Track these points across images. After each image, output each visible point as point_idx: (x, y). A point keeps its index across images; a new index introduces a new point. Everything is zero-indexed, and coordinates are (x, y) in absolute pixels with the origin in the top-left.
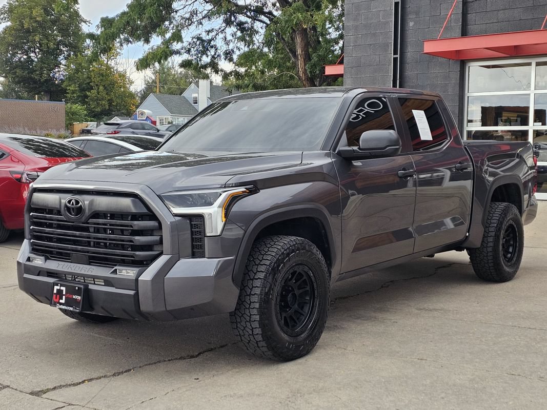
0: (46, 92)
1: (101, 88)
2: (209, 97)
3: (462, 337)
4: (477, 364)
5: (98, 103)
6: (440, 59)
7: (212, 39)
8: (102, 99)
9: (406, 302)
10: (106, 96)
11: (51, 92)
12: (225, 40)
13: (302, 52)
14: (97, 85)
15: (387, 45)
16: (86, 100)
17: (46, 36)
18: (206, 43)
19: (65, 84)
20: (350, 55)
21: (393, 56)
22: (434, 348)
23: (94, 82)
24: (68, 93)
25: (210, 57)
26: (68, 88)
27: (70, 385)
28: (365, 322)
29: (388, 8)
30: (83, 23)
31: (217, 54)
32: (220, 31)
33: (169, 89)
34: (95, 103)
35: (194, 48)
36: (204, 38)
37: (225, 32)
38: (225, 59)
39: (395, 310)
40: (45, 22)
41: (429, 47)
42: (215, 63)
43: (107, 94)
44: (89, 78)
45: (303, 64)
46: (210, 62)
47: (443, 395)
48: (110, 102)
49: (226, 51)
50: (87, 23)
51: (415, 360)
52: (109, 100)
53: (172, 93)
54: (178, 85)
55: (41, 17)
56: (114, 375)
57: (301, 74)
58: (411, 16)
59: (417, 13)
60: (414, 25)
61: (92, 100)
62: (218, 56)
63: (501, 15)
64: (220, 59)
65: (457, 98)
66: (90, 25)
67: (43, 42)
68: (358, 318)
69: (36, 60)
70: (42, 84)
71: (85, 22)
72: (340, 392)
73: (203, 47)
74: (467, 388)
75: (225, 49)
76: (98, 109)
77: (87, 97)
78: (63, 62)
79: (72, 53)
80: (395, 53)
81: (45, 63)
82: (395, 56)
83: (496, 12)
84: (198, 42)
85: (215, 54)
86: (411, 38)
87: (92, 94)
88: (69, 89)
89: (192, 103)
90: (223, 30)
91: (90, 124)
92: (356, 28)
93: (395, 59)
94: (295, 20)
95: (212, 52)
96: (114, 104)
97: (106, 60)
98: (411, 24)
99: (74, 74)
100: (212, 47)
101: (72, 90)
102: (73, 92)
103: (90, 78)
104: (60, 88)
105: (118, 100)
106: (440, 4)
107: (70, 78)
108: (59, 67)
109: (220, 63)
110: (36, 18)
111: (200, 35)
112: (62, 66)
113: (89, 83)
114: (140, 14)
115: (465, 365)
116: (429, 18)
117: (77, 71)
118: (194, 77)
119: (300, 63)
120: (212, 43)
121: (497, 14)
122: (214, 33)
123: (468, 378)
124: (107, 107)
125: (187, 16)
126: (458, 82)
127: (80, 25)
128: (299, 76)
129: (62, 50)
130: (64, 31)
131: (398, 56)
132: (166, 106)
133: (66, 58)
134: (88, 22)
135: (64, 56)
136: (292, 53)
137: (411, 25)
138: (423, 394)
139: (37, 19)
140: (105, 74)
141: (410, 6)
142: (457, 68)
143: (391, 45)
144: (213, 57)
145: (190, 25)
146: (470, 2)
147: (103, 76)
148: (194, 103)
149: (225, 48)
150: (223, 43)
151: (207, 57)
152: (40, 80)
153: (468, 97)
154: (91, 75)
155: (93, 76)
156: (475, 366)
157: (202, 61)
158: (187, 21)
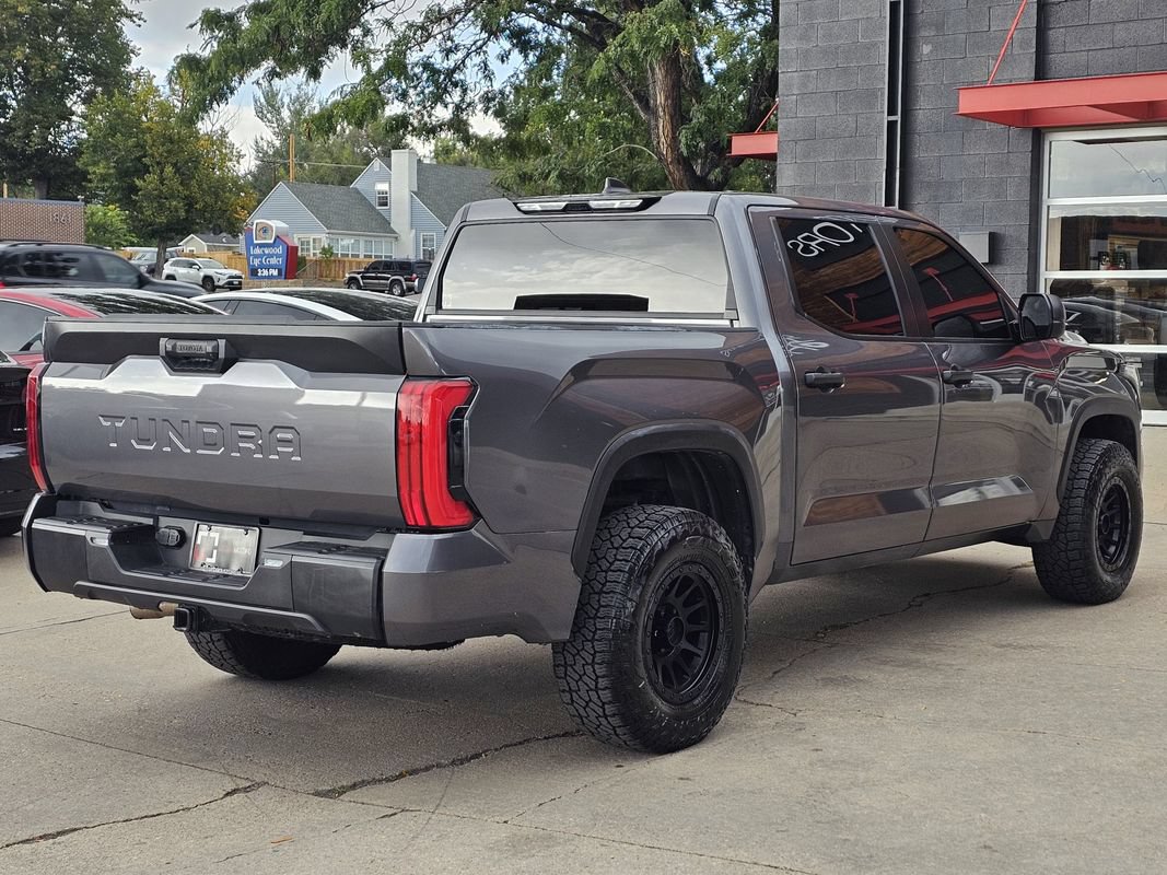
0: (37, 178)
1: (169, 169)
2: (416, 190)
3: (1102, 694)
4: (1143, 739)
5: (161, 206)
6: (989, 126)
7: (457, 68)
8: (172, 196)
9: (969, 633)
10: (181, 188)
11: (50, 179)
12: (486, 69)
13: (666, 100)
14: (158, 163)
15: (872, 94)
16: (134, 197)
17: (39, 49)
18: (442, 77)
19: (85, 158)
20: (790, 115)
21: (886, 118)
22: (1053, 713)
23: (152, 156)
24: (90, 181)
25: (451, 106)
26: (91, 169)
27: (380, 781)
28: (903, 670)
29: (876, 15)
30: (124, 20)
31: (468, 100)
32: (474, 48)
33: (315, 170)
34: (155, 205)
35: (415, 87)
36: (437, 66)
37: (485, 52)
38: (486, 113)
39: (953, 649)
40: (38, 16)
41: (970, 102)
42: (462, 121)
43: (181, 183)
44: (140, 146)
45: (669, 127)
46: (451, 120)
47: (1095, 788)
48: (190, 203)
49: (486, 93)
50: (134, 18)
51: (1023, 734)
52: (186, 197)
53: (322, 181)
54: (336, 160)
55: (29, 5)
56: (453, 763)
57: (664, 149)
58: (923, 33)
59: (940, 26)
60: (931, 52)
61: (147, 197)
62: (469, 105)
63: (1120, 33)
64: (473, 112)
65: (1026, 210)
66: (141, 22)
67: (33, 62)
68: (885, 663)
69: (14, 103)
70: (29, 159)
71: (130, 16)
72: (902, 785)
73: (437, 84)
74: (1135, 776)
75: (486, 89)
76: (162, 219)
77: (134, 189)
78: (80, 108)
79: (99, 89)
80: (891, 112)
81: (36, 112)
82: (892, 118)
83: (1109, 27)
84: (425, 75)
85: (462, 100)
86: (925, 79)
87: (147, 183)
88: (94, 173)
89: (375, 203)
90: (481, 48)
91: (137, 252)
92: (805, 55)
93: (891, 125)
94: (664, 39)
95: (456, 96)
96: (198, 206)
97: (179, 104)
98: (926, 49)
99: (104, 137)
100: (455, 85)
101: (101, 174)
102: (104, 178)
103: (143, 147)
104: (72, 169)
105: (208, 199)
106: (990, 8)
107: (98, 147)
108: (70, 120)
109: (472, 120)
110: (15, 8)
111: (429, 57)
112: (74, 118)
113: (139, 159)
114: (308, 14)
115: (1120, 741)
116: (964, 36)
117: (112, 130)
118: (374, 142)
119: (663, 125)
120: (457, 76)
121: (1113, 31)
122: (460, 55)
123: (1133, 761)
124: (182, 214)
125: (419, 20)
126: (1028, 175)
127: (119, 24)
128: (659, 154)
129: (76, 80)
130: (82, 39)
131: (898, 118)
132: (316, 211)
133: (85, 101)
134: (136, 16)
135: (79, 96)
136: (640, 102)
137: (925, 53)
138: (1058, 788)
139: (20, 9)
140: (176, 137)
141: (924, 12)
142: (1026, 144)
143: (883, 94)
144: (458, 108)
145: (426, 41)
146: (1053, 3)
147: (171, 141)
148: (380, 205)
149: (483, 87)
150: (480, 75)
151: (446, 107)
152: (24, 151)
153: (1048, 207)
154: (145, 141)
155: (150, 142)
156: (1140, 741)
157: (433, 118)
158: (419, 32)
